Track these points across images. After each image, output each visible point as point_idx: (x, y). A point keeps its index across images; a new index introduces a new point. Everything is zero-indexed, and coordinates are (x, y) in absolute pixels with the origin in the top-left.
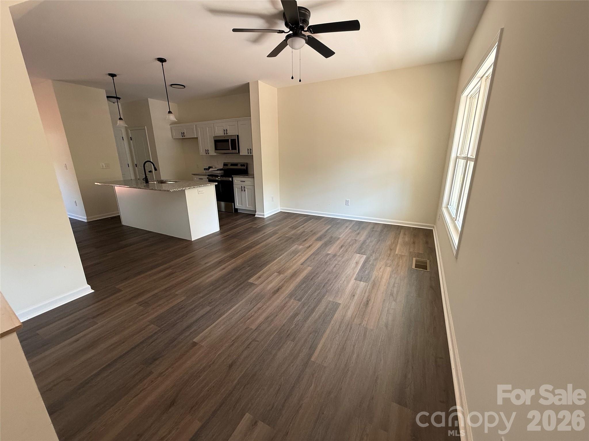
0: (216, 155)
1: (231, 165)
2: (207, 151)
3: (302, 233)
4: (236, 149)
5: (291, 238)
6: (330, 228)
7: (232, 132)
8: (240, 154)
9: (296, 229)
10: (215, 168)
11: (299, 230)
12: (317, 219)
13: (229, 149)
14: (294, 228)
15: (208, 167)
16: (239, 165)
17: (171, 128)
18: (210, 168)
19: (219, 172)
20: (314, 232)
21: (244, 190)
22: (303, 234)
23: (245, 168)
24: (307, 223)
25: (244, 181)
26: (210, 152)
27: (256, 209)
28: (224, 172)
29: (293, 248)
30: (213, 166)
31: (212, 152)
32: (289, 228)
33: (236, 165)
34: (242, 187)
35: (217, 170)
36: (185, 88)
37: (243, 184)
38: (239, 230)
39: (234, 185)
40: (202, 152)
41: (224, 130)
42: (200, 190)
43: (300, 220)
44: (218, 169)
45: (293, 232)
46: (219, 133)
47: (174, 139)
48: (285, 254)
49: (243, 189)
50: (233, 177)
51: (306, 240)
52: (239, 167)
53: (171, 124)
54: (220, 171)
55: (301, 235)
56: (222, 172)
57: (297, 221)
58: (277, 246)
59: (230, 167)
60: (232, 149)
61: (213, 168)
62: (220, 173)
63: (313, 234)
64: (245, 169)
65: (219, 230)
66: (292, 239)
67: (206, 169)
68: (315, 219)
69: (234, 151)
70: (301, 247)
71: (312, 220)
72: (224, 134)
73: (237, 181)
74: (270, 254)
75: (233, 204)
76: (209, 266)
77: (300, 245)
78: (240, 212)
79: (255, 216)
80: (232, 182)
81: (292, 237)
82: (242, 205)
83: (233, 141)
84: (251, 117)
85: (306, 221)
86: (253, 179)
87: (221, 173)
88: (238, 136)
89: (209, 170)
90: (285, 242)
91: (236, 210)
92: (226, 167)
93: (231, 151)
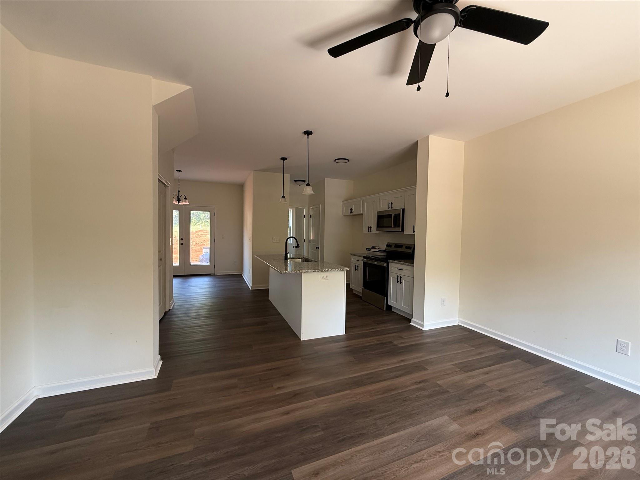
0: (378, 233)
1: (395, 247)
2: (370, 229)
3: (478, 387)
4: (399, 227)
5: (445, 392)
6: (557, 398)
7: (397, 206)
8: (404, 233)
9: (467, 371)
10: (378, 248)
11: (473, 377)
12: (528, 361)
13: (391, 227)
14: (466, 368)
15: (371, 247)
16: (404, 247)
17: (343, 205)
18: (373, 248)
19: (380, 254)
20: (508, 394)
21: (401, 282)
22: (477, 392)
23: (410, 251)
24: (501, 365)
25: (402, 270)
26: (372, 229)
27: (413, 314)
28: (387, 254)
29: (434, 422)
30: (376, 246)
31: (374, 230)
32: (456, 364)
33: (400, 246)
34: (398, 277)
35: (378, 251)
36: (348, 161)
37: (400, 273)
38: (369, 342)
39: (389, 273)
40: (365, 230)
41: (389, 204)
42: (323, 275)
43: (489, 352)
44: (380, 251)
45: (457, 378)
46: (384, 207)
47: (344, 215)
48: (408, 431)
49: (399, 280)
50: (390, 262)
51: (475, 411)
52: (403, 250)
53: (342, 202)
54: (382, 252)
55: (470, 391)
56: (385, 254)
57: (480, 353)
58: (404, 401)
59: (393, 249)
60: (395, 227)
61: (376, 248)
62: (381, 256)
63: (500, 402)
64: (410, 253)
65: (345, 333)
66: (446, 396)
67: (368, 249)
68: (525, 362)
69: (397, 229)
70: (454, 427)
71: (517, 361)
72: (389, 208)
73: (394, 268)
74: (378, 416)
75: (385, 298)
76: (278, 395)
77: (455, 419)
78: (394, 311)
79: (410, 323)
80: (387, 270)
81: (450, 390)
82: (396, 302)
83: (397, 216)
84: (416, 185)
85: (501, 359)
86: (413, 267)
87: (383, 256)
88: (403, 210)
89: (370, 251)
90: (429, 396)
91: (389, 308)
92: (390, 249)
93: (393, 229)
